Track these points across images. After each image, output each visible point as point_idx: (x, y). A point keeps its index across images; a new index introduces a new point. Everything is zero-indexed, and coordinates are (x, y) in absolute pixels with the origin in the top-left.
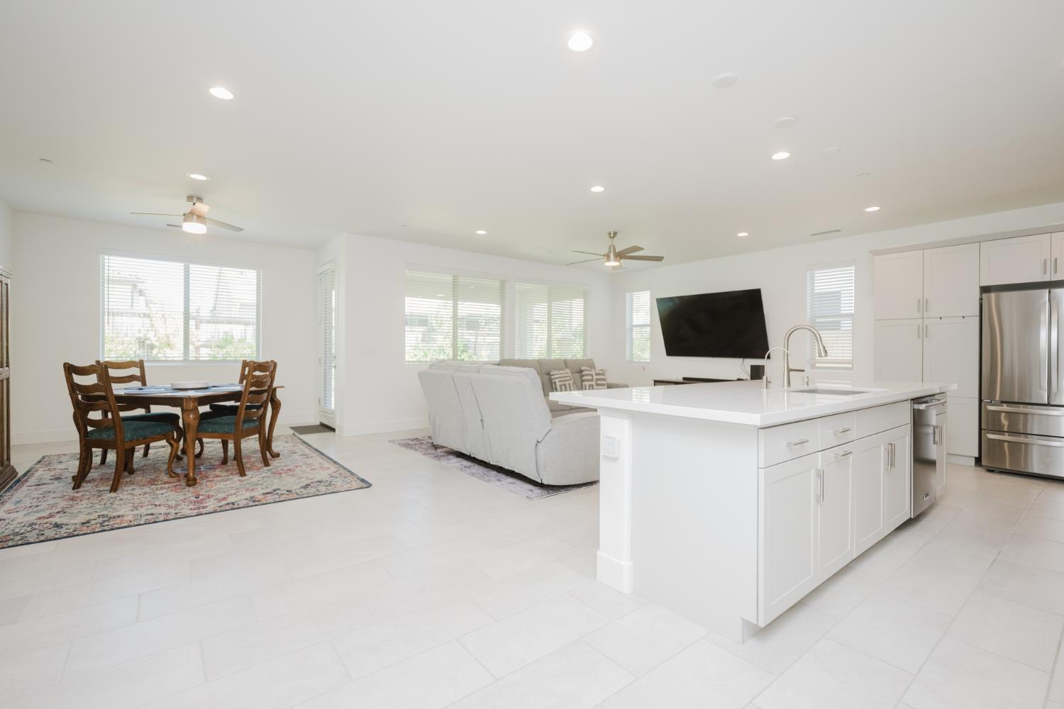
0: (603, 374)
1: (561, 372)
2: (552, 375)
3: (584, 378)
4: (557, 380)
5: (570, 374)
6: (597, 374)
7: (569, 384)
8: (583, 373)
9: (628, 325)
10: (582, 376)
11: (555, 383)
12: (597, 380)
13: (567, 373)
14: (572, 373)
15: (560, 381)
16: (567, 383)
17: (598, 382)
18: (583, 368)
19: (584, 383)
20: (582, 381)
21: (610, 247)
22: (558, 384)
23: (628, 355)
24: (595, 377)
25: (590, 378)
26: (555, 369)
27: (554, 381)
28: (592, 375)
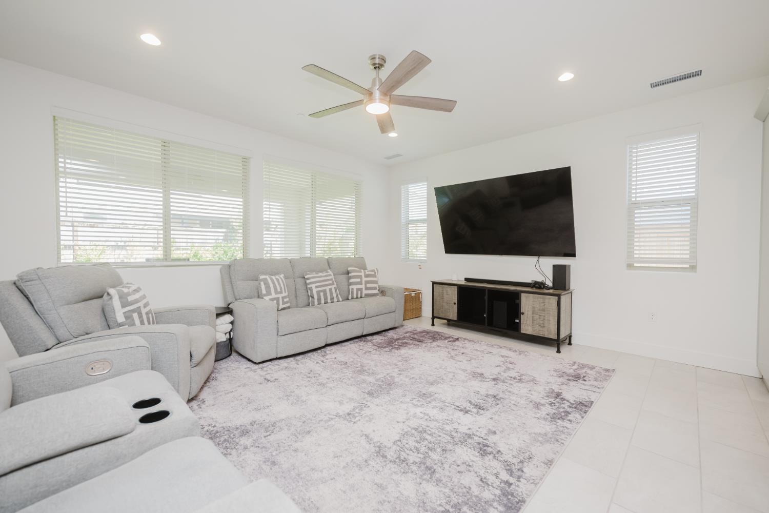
0: (374, 276)
1: (320, 274)
2: (308, 279)
3: (351, 281)
4: (313, 286)
5: (332, 277)
6: (367, 276)
7: (331, 290)
8: (350, 275)
9: (403, 221)
10: (349, 278)
11: (311, 289)
12: (367, 282)
13: (330, 275)
14: (334, 275)
15: (317, 287)
16: (327, 288)
17: (368, 285)
18: (349, 269)
19: (351, 287)
20: (350, 284)
21: (375, 79)
22: (315, 291)
23: (403, 253)
24: (364, 279)
25: (359, 280)
26: (312, 271)
27: (309, 286)
28: (360, 277)
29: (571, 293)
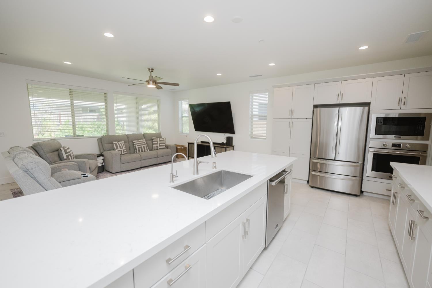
0: (164, 141)
1: (139, 141)
2: (134, 142)
3: (154, 143)
4: (136, 145)
5: (145, 142)
6: (160, 141)
7: (144, 147)
8: (153, 140)
9: (180, 116)
10: (153, 142)
11: (135, 146)
12: (160, 143)
13: (144, 141)
14: (146, 140)
15: (138, 146)
16: (142, 146)
17: (161, 145)
18: (153, 138)
19: (154, 145)
20: (153, 144)
21: (150, 77)
22: (137, 147)
23: (180, 130)
24: (159, 142)
25: (157, 142)
26: (136, 139)
27: (135, 145)
28: (157, 141)
29: (233, 146)
